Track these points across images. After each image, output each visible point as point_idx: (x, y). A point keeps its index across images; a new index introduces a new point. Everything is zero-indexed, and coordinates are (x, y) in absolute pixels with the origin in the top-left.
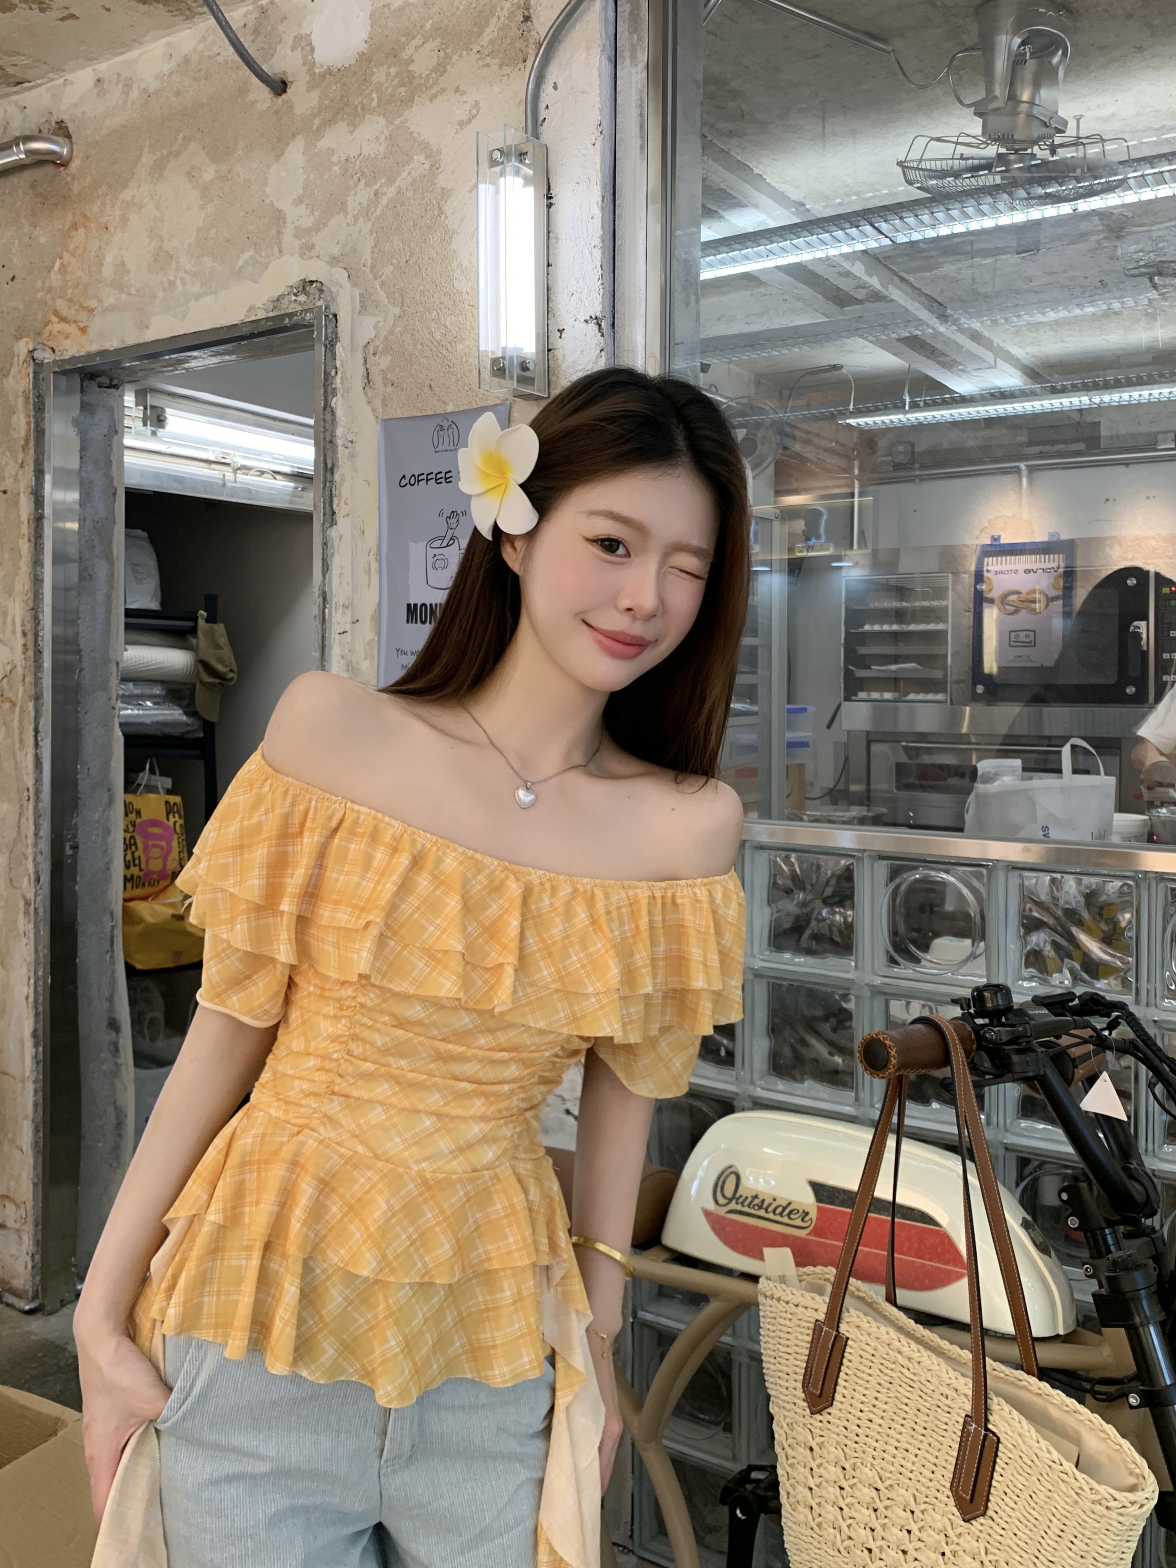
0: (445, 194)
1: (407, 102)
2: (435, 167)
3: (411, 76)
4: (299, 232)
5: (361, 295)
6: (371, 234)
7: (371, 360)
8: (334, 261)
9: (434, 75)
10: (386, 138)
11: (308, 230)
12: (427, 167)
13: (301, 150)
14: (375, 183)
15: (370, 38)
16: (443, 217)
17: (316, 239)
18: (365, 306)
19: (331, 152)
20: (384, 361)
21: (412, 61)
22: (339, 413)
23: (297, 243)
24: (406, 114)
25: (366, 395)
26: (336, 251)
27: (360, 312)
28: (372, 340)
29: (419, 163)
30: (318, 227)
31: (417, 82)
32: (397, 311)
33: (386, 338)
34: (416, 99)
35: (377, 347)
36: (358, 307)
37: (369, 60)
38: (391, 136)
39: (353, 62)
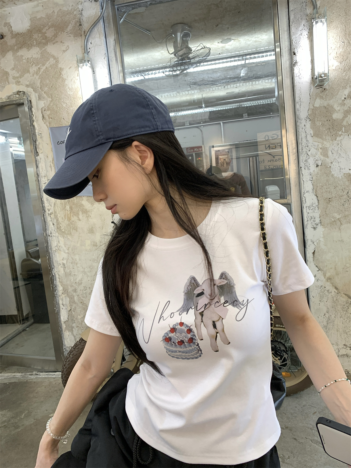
0: (61, 69)
1: (46, 44)
2: (57, 61)
3: (46, 37)
4: (14, 78)
5: (38, 95)
6: (39, 79)
7: (44, 112)
8: (27, 86)
9: (53, 37)
10: (40, 53)
11: (17, 77)
12: (55, 62)
13: (12, 55)
14: (38, 65)
15: (30, 25)
16: (61, 75)
17: (20, 80)
18: (40, 98)
19: (22, 56)
20: (48, 113)
21: (46, 33)
22: (36, 126)
23: (14, 81)
24: (46, 47)
25: (43, 121)
26: (28, 83)
27: (38, 100)
28: (44, 107)
29: (52, 61)
30: (21, 77)
31: (48, 39)
32: (50, 99)
33: (48, 107)
34: (49, 43)
35: (45, 109)
36: (38, 99)
37: (31, 32)
38: (42, 53)
39: (26, 32)
